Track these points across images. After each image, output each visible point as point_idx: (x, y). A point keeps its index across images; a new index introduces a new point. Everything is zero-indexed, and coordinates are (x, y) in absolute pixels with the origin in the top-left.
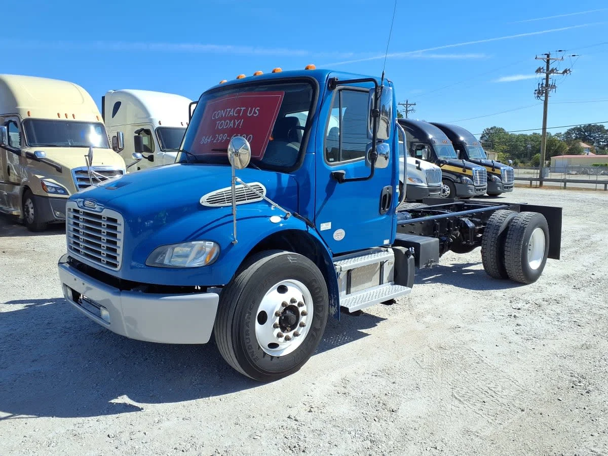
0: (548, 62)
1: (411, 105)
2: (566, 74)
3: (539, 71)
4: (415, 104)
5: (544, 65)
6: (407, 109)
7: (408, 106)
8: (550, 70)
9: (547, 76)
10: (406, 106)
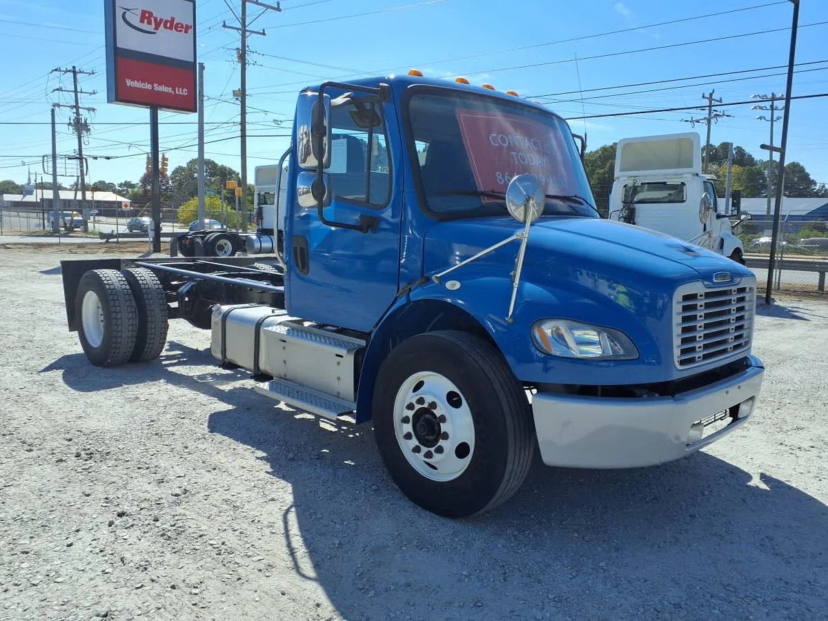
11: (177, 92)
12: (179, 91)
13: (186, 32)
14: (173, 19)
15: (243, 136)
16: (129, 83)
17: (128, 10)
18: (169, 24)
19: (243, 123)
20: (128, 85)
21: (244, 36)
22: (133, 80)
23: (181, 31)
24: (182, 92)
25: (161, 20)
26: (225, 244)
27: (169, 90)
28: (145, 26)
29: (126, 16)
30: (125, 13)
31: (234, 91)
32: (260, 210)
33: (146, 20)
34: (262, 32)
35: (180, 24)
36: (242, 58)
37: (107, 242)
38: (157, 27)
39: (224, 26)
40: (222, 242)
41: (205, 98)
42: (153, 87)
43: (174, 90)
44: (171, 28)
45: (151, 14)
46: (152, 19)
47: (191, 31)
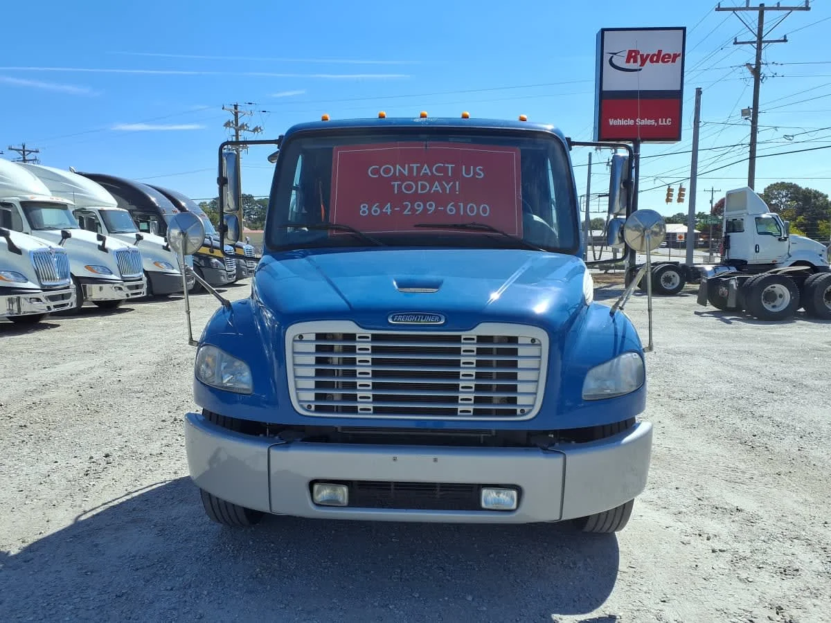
0: (236, 114)
1: (30, 152)
2: (256, 133)
3: (227, 124)
4: (37, 152)
5: (232, 118)
6: (24, 158)
7: (26, 153)
8: (239, 125)
9: (237, 133)
10: (22, 152)
11: (660, 123)
12: (662, 122)
13: (674, 61)
14: (660, 52)
15: (752, 158)
16: (612, 122)
17: (615, 54)
18: (655, 57)
19: (753, 144)
20: (611, 124)
21: (759, 49)
22: (616, 119)
23: (668, 61)
24: (666, 122)
25: (648, 55)
26: (674, 276)
27: (652, 122)
28: (631, 65)
29: (613, 60)
30: (612, 57)
31: (743, 111)
32: (727, 238)
33: (632, 60)
34: (783, 39)
35: (667, 54)
36: (756, 72)
37: (606, 273)
38: (643, 64)
39: (736, 43)
40: (671, 273)
41: (701, 125)
42: (635, 122)
43: (657, 121)
44: (657, 61)
45: (637, 52)
46: (639, 56)
47: (679, 59)
